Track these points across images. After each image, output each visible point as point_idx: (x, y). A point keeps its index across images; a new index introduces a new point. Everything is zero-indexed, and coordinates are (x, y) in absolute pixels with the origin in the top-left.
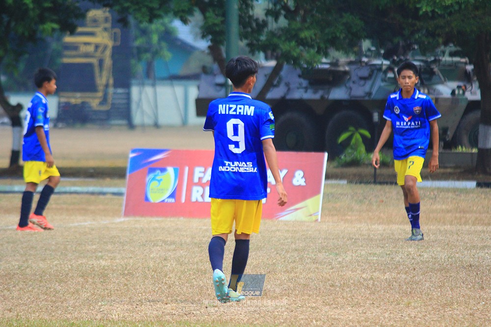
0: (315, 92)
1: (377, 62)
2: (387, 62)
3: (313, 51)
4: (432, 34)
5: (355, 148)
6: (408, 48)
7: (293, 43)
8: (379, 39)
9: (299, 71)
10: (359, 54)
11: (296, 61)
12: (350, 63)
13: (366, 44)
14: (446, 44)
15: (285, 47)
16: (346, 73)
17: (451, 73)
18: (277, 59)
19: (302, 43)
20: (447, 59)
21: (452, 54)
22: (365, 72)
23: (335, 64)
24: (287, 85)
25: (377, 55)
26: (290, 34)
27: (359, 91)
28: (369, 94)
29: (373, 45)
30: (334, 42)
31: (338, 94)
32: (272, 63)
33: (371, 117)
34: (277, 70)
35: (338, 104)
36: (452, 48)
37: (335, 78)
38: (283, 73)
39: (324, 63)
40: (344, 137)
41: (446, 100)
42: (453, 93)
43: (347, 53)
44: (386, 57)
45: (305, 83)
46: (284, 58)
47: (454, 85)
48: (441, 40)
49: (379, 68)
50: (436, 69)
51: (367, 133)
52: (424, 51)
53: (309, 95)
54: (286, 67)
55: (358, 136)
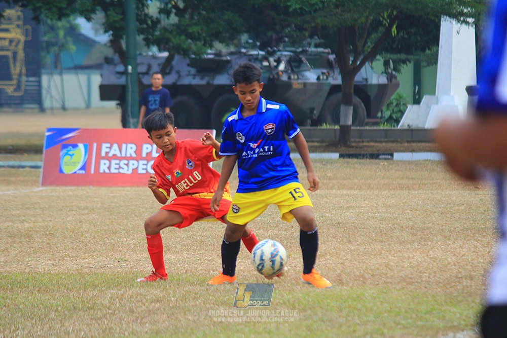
0: (202, 79)
1: (254, 52)
2: (262, 53)
3: (199, 44)
4: (300, 28)
6: (280, 40)
7: (183, 37)
8: (255, 33)
9: (188, 61)
10: (239, 46)
11: (185, 53)
12: (231, 54)
13: (244, 38)
14: (311, 37)
15: (176, 40)
16: (228, 62)
17: (317, 62)
18: (168, 50)
19: (190, 36)
20: (312, 49)
21: (317, 46)
23: (218, 54)
24: (178, 72)
25: (254, 47)
26: (179, 29)
29: (250, 38)
30: (218, 37)
31: (222, 80)
32: (165, 54)
34: (169, 60)
36: (316, 40)
37: (218, 66)
38: (174, 63)
39: (209, 54)
41: (313, 84)
42: (318, 78)
43: (228, 45)
44: (261, 49)
45: (193, 71)
46: (176, 50)
47: (319, 71)
48: (307, 34)
49: (256, 58)
50: (303, 59)
52: (293, 43)
53: (197, 81)
54: (177, 57)
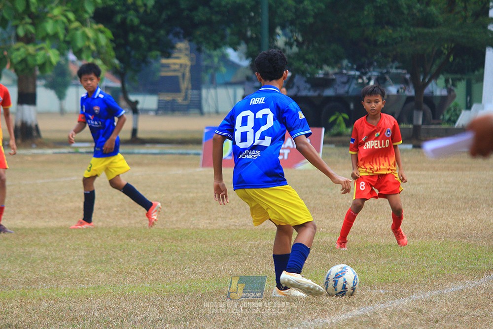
0: (315, 91)
1: (352, 73)
2: (358, 73)
3: (313, 67)
4: (385, 56)
5: (339, 125)
6: (370, 64)
7: (301, 62)
8: (353, 59)
9: (305, 79)
10: (341, 68)
11: (303, 73)
12: (336, 74)
13: (345, 62)
14: (393, 62)
15: (296, 64)
16: (333, 80)
17: (397, 80)
18: (292, 71)
19: (307, 61)
20: (394, 71)
21: (397, 68)
22: (345, 79)
23: (326, 74)
24: (298, 87)
25: (352, 69)
26: (299, 57)
27: (341, 91)
28: (347, 92)
29: (349, 62)
30: (326, 62)
31: (329, 92)
33: (348, 106)
34: (292, 78)
35: (329, 99)
36: (396, 64)
37: (327, 82)
38: (295, 80)
39: (320, 74)
40: (332, 119)
41: (393, 96)
42: (398, 91)
43: (333, 67)
44: (357, 70)
45: (308, 86)
46: (296, 71)
47: (398, 86)
48: (390, 60)
49: (354, 77)
50: (388, 77)
51: (346, 116)
52: (380, 66)
53: (311, 93)
54: (297, 77)
55: (341, 118)
